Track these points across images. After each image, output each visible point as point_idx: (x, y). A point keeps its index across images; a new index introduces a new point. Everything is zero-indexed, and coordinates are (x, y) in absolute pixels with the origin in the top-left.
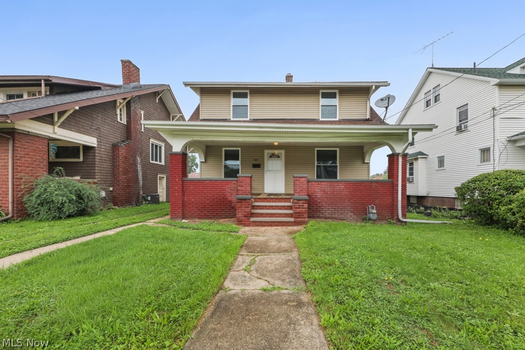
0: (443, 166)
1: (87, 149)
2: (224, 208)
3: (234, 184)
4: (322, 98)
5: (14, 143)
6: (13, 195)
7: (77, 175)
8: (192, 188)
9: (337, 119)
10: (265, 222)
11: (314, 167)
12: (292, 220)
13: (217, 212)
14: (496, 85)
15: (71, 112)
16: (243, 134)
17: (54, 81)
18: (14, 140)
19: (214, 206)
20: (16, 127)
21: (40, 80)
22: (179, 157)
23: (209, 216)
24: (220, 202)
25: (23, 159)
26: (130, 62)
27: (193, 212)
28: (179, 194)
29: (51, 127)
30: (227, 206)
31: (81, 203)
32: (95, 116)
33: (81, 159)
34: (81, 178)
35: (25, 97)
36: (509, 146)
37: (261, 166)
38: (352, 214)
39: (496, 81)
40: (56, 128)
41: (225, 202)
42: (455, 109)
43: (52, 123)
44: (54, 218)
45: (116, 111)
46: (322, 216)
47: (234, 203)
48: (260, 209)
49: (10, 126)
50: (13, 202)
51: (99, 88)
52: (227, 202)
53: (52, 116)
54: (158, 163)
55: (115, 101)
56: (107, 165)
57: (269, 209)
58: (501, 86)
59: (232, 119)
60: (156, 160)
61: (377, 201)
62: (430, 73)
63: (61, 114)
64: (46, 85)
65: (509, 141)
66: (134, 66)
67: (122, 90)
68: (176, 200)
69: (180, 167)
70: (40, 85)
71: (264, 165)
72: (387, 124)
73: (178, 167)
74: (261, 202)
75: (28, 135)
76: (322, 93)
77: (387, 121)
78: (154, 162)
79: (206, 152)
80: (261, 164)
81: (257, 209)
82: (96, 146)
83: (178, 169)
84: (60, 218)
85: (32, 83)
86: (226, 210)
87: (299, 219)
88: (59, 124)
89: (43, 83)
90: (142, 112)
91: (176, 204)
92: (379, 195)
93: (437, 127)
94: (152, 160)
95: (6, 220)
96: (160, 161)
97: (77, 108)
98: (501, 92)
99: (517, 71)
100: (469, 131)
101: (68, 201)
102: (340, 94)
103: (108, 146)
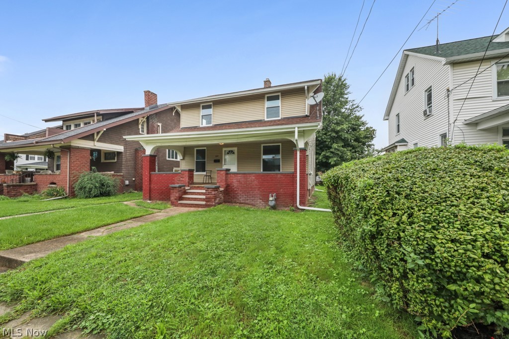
1: (119, 153)
4: (267, 101)
5: (70, 154)
6: (69, 184)
7: (112, 171)
8: (156, 179)
9: (280, 118)
10: (187, 204)
11: (260, 161)
12: (204, 203)
14: (449, 64)
15: (102, 132)
17: (101, 113)
18: (70, 152)
20: (72, 145)
21: (94, 113)
25: (75, 162)
26: (149, 92)
27: (156, 196)
28: (148, 183)
29: (93, 142)
31: (103, 189)
32: (122, 132)
33: (116, 160)
34: (115, 173)
35: (82, 125)
36: (467, 130)
37: (220, 161)
38: (261, 201)
40: (95, 142)
42: (424, 92)
43: (93, 140)
44: (86, 197)
45: (138, 126)
46: (238, 201)
48: (192, 194)
49: (69, 144)
50: (69, 187)
51: (132, 112)
53: (93, 134)
54: (174, 159)
55: (138, 119)
56: (131, 163)
57: (197, 195)
58: (454, 64)
59: (201, 126)
60: (173, 158)
61: (281, 191)
62: (407, 55)
63: (98, 133)
64: (97, 116)
65: (466, 124)
66: (152, 93)
67: (145, 111)
68: (146, 187)
69: (148, 165)
70: (94, 116)
71: (222, 160)
74: (196, 189)
75: (78, 148)
76: (267, 97)
78: (171, 159)
79: (184, 152)
80: (220, 159)
81: (190, 194)
82: (123, 151)
84: (90, 197)
85: (90, 115)
87: (209, 203)
88: (97, 139)
89: (95, 114)
90: (160, 124)
91: (146, 190)
92: (283, 185)
94: (169, 157)
95: (66, 198)
96: (176, 158)
97: (105, 129)
98: (455, 71)
99: (502, 39)
100: (433, 115)
101: (94, 187)
102: (281, 96)
103: (132, 151)
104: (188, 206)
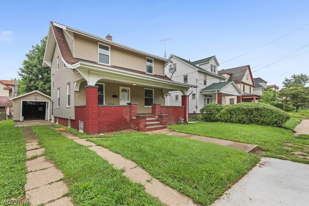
0: (178, 100)
2: (122, 124)
3: (128, 108)
4: (147, 61)
8: (103, 111)
9: (153, 74)
11: (144, 99)
13: (119, 127)
14: (198, 71)
16: (132, 79)
19: (117, 123)
22: (96, 90)
23: (114, 130)
24: (121, 120)
27: (103, 128)
28: (96, 116)
30: (124, 122)
37: (118, 97)
39: (198, 70)
41: (123, 120)
42: (183, 76)
47: (128, 120)
52: (124, 120)
58: (199, 71)
59: (99, 63)
62: (172, 57)
68: (94, 120)
69: (96, 97)
71: (119, 96)
72: (172, 80)
73: (95, 97)
77: (172, 79)
80: (118, 95)
83: (96, 98)
86: (124, 125)
91: (93, 124)
93: (198, 87)
102: (154, 61)
104: (153, 129)
